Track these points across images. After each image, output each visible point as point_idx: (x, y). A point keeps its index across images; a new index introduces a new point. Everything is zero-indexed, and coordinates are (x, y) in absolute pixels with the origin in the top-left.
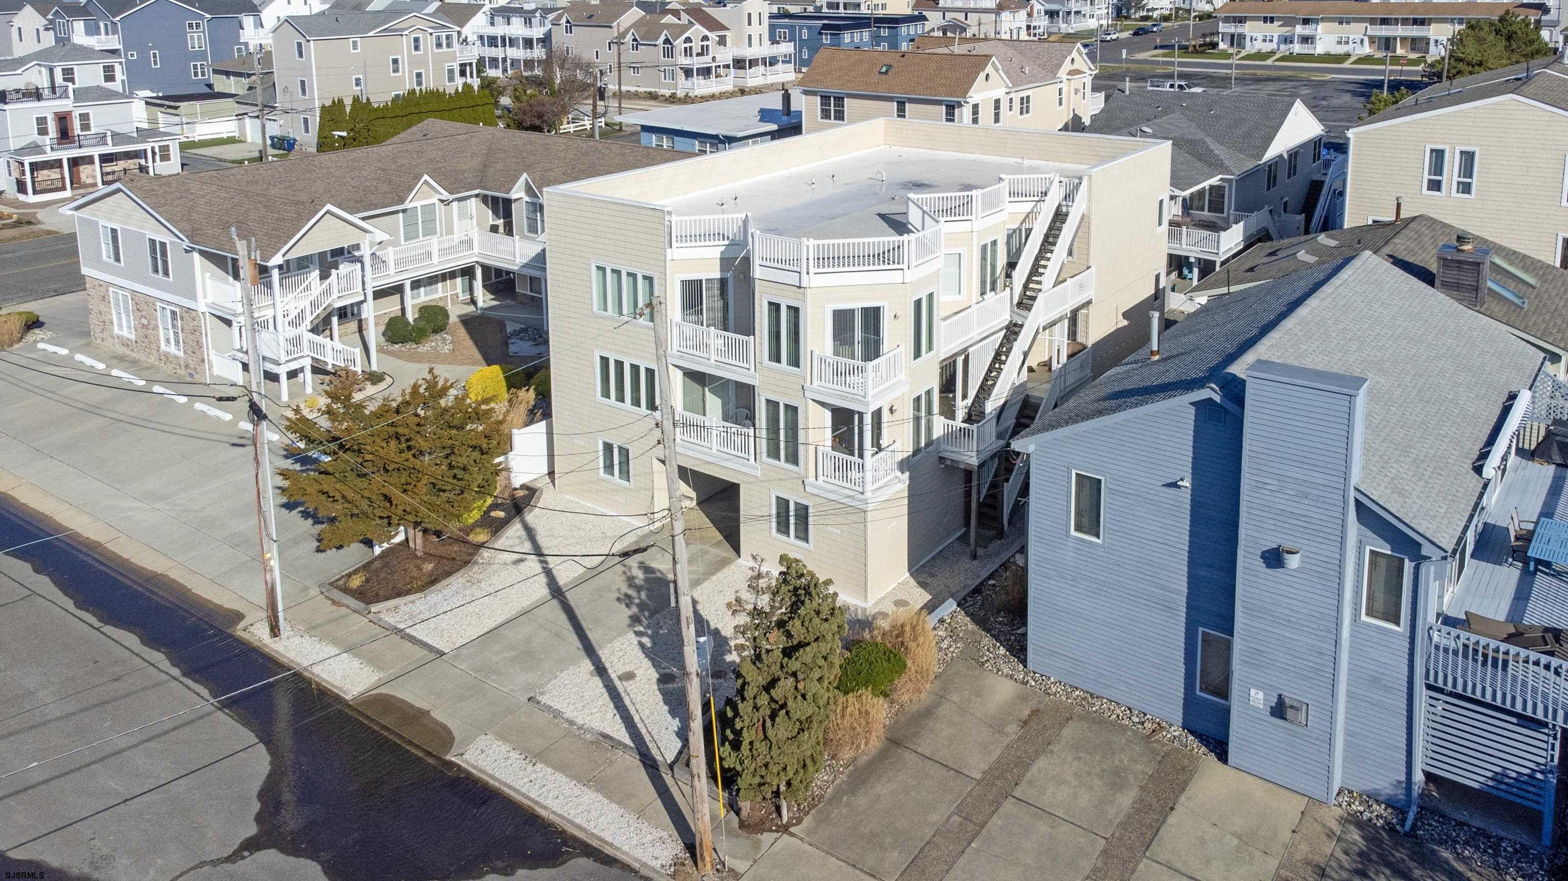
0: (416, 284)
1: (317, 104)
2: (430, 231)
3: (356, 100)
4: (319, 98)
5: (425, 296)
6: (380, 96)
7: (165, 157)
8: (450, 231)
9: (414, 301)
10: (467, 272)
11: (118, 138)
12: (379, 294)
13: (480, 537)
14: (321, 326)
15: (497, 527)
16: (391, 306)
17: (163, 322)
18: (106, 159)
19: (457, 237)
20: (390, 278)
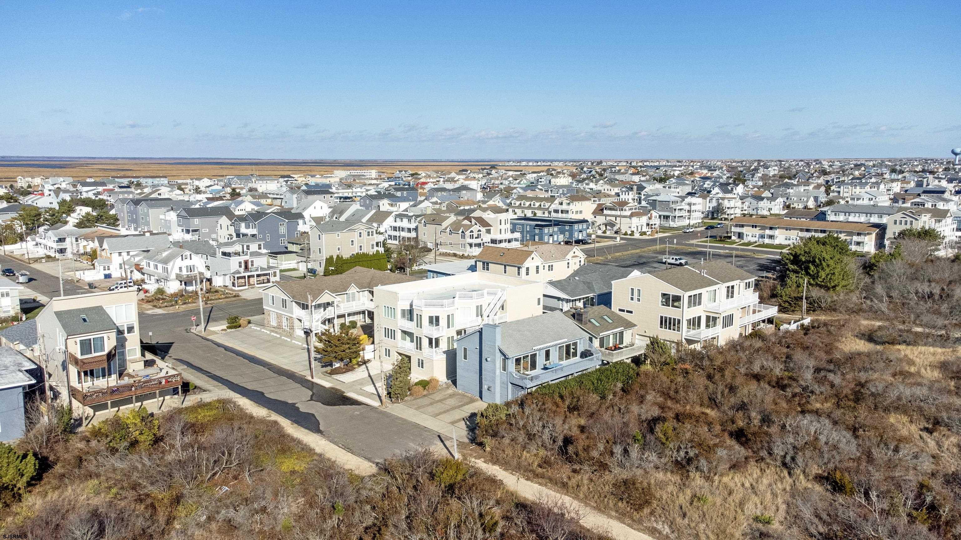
0: (349, 315)
1: (325, 258)
2: (354, 300)
3: (338, 256)
4: (325, 255)
5: (352, 318)
6: (346, 255)
7: (275, 276)
8: (359, 300)
9: (348, 320)
10: (363, 312)
11: (262, 269)
12: (339, 317)
13: (356, 366)
14: (324, 323)
15: (360, 365)
16: (342, 320)
17: (284, 320)
18: (258, 276)
19: (361, 302)
20: (341, 312)
